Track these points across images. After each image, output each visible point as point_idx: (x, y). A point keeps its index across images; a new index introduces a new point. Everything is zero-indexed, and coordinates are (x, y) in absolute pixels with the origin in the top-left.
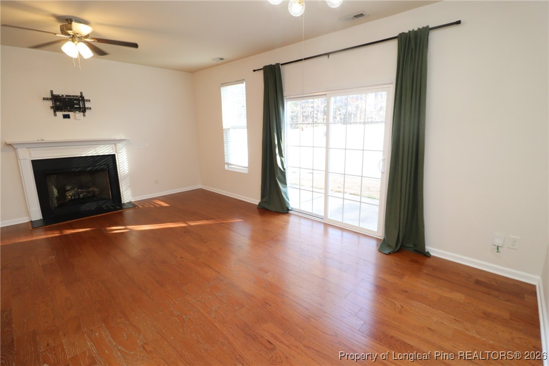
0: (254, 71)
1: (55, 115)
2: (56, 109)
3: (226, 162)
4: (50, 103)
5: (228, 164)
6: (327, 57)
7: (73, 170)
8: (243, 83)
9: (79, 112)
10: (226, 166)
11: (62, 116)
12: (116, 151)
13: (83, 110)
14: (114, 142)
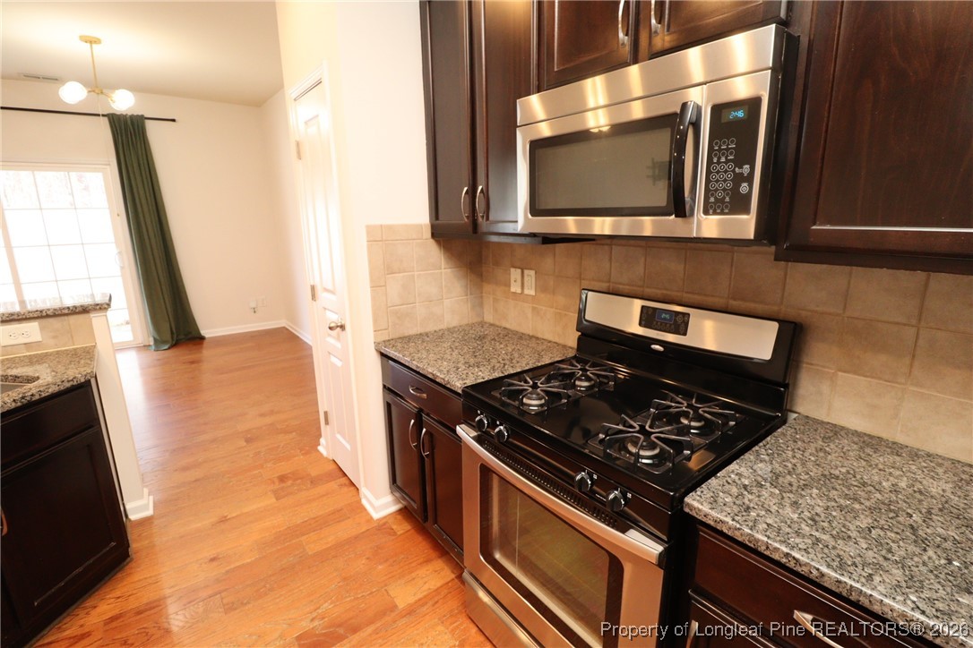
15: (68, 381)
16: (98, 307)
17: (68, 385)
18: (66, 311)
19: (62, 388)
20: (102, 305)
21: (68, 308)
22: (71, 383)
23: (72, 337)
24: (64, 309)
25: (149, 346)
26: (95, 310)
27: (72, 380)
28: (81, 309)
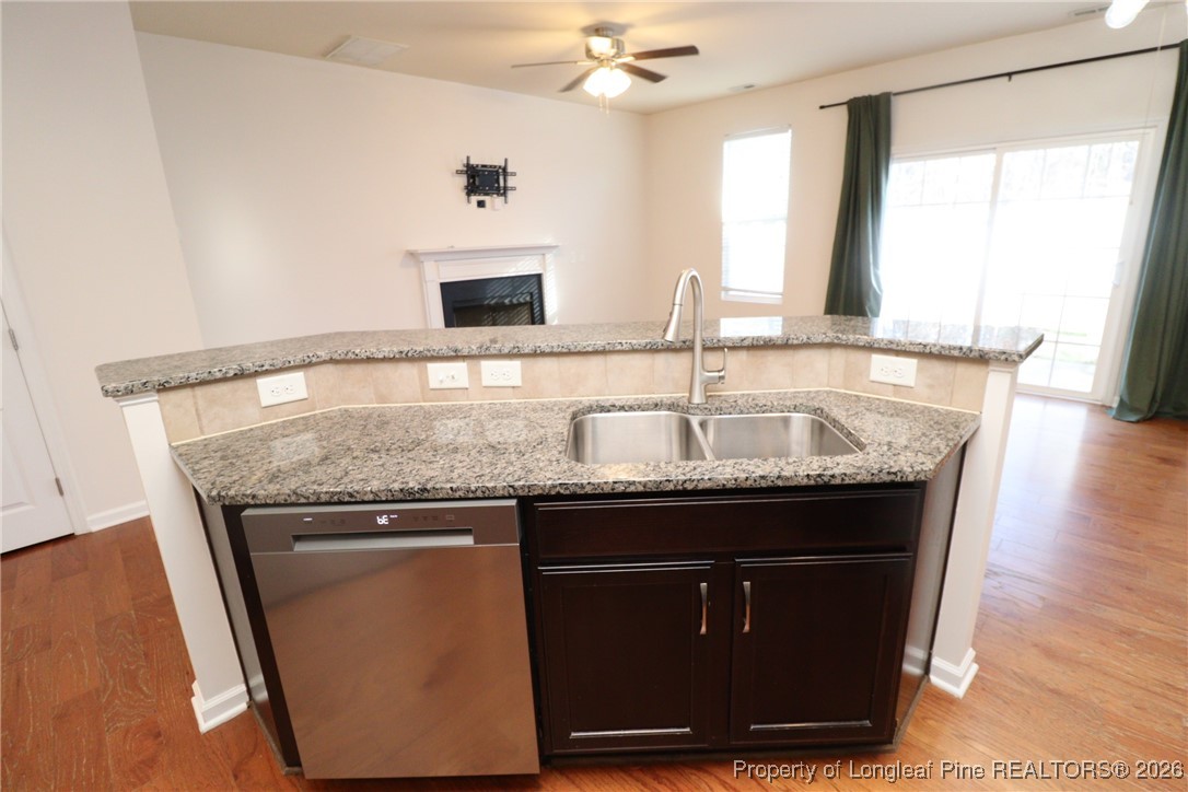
0: (822, 107)
1: (469, 201)
2: (471, 189)
3: (723, 285)
4: (463, 180)
5: (727, 290)
6: (1006, 78)
7: (486, 302)
8: (787, 131)
9: (498, 194)
10: (723, 293)
11: (476, 204)
12: (545, 269)
13: (503, 192)
14: (541, 250)
15: (889, 473)
16: (1003, 357)
17: (887, 478)
18: (956, 353)
19: (876, 480)
20: (1010, 355)
21: (961, 348)
22: (892, 477)
23: (952, 393)
24: (955, 348)
25: (1111, 408)
26: (998, 359)
27: (895, 474)
28: (977, 354)
